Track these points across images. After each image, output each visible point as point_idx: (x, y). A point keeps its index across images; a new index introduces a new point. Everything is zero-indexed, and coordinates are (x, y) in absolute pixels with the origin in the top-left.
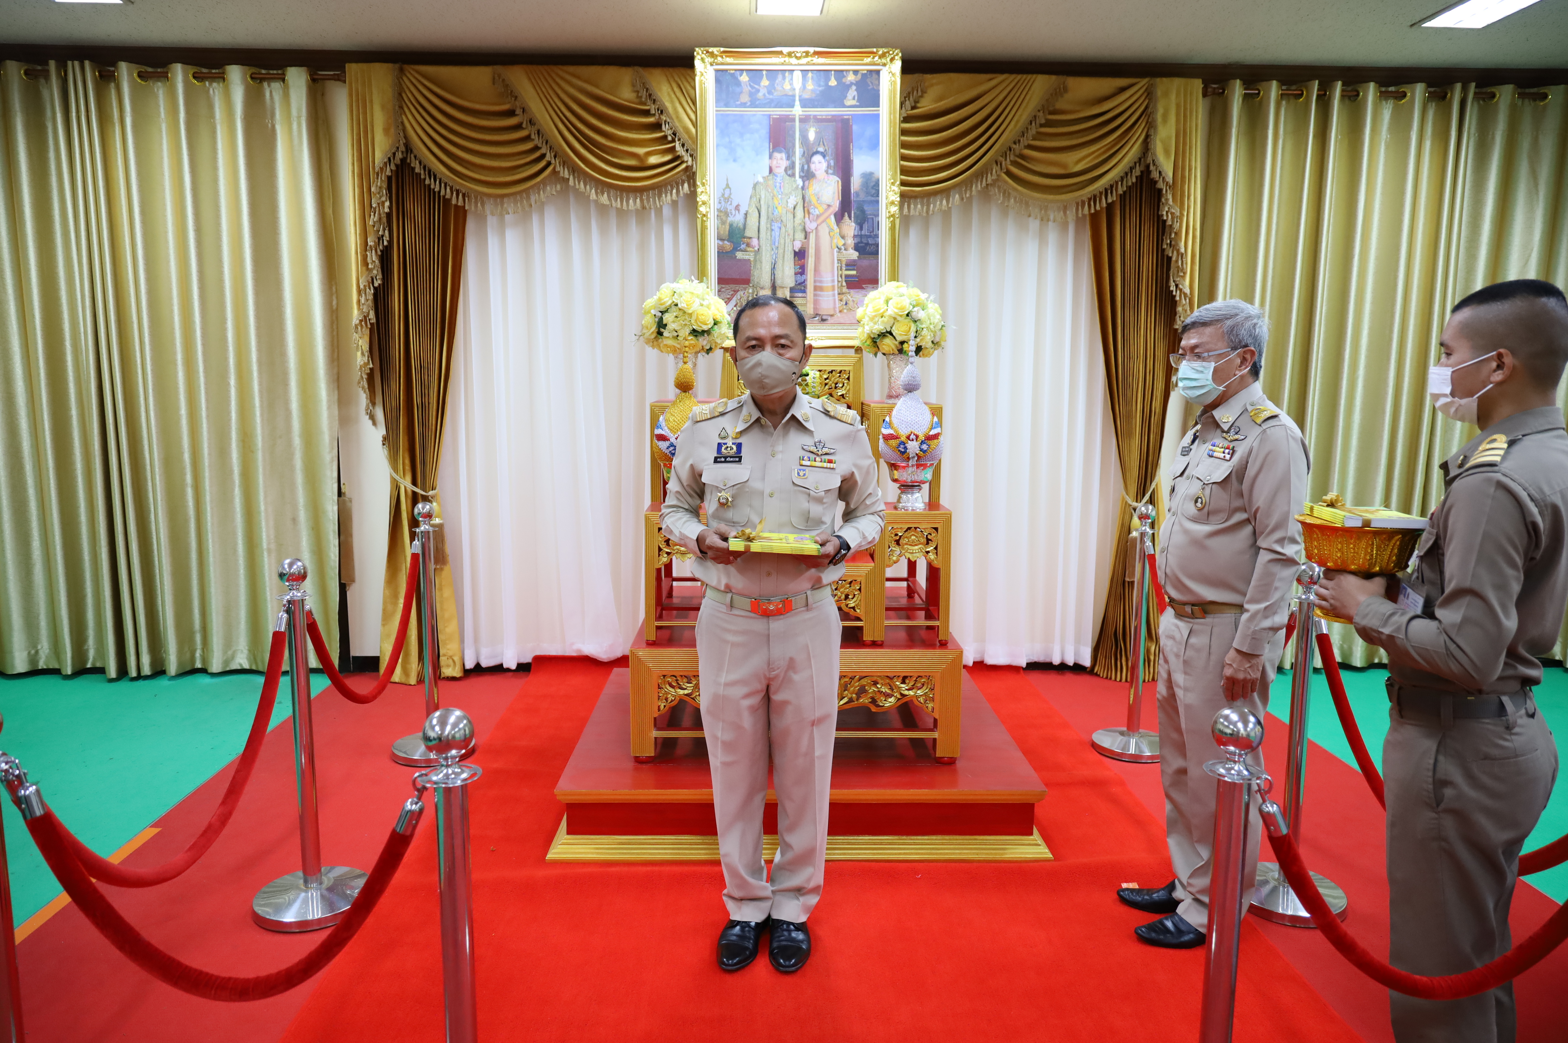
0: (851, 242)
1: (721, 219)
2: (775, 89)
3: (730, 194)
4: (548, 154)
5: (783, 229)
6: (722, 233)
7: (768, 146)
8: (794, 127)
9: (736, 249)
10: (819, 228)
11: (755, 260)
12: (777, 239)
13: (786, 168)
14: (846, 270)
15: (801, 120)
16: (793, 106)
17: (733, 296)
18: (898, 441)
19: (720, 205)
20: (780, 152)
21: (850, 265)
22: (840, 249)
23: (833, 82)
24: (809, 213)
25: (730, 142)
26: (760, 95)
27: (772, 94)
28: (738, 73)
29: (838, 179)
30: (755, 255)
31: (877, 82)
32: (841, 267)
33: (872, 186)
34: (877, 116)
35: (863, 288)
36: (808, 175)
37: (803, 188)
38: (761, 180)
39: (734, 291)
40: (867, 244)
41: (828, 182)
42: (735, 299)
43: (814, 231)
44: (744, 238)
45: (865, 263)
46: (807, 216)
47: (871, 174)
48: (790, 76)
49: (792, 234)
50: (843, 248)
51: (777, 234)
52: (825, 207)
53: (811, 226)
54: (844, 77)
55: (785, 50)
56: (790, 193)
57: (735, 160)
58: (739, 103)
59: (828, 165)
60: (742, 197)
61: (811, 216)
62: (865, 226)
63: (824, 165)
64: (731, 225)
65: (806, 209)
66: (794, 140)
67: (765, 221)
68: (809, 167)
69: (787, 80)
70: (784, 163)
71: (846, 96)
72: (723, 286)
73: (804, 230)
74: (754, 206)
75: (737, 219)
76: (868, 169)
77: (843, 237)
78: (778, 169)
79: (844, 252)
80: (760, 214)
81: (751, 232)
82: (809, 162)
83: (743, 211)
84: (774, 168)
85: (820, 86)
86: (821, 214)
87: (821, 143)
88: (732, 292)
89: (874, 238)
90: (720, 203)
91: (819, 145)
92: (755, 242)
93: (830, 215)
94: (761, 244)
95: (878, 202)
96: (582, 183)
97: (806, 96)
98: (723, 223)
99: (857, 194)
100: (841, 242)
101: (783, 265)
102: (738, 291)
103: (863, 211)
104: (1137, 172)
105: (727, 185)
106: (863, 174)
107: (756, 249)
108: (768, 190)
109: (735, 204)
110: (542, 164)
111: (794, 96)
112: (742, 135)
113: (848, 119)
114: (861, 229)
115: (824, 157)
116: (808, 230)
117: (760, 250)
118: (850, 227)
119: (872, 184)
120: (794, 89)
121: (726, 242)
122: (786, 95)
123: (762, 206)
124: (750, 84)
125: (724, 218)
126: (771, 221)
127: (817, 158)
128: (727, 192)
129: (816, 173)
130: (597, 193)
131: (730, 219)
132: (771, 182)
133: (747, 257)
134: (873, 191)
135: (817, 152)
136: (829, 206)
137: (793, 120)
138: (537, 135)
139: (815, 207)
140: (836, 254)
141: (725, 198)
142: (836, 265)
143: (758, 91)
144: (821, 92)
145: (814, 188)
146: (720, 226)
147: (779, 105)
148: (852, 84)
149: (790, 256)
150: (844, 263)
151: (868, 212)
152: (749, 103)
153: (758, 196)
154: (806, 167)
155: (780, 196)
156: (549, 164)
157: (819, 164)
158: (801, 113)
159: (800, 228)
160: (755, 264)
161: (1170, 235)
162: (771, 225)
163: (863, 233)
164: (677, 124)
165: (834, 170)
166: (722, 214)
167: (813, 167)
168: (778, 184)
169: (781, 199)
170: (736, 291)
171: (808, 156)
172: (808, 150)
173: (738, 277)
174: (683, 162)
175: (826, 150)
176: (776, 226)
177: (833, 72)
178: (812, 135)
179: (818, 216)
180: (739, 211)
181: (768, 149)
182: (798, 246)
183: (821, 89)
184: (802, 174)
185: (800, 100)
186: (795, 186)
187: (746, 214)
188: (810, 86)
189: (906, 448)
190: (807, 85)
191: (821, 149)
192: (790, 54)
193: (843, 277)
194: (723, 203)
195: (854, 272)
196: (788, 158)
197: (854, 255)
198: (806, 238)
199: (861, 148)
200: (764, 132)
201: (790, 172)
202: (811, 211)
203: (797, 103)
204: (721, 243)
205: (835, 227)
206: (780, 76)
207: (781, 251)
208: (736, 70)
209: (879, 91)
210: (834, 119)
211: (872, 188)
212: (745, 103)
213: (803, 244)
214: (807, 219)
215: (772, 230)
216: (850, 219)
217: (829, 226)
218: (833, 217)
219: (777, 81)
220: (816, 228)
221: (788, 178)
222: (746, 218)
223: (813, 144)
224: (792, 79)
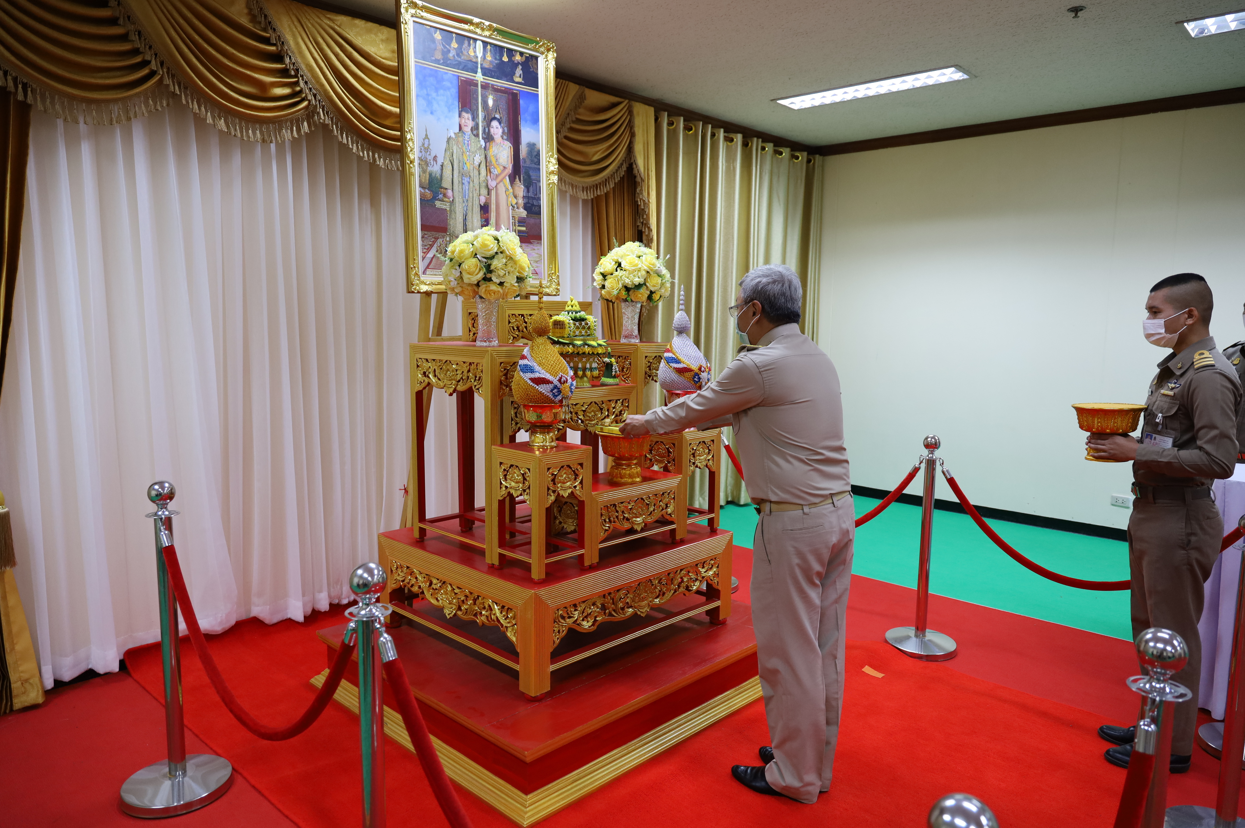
0: (521, 201)
1: (423, 168)
2: (462, 52)
3: (429, 144)
4: (153, 62)
5: (471, 183)
6: (423, 181)
7: (458, 105)
8: (477, 91)
9: (435, 198)
10: (498, 186)
11: (451, 211)
12: (467, 193)
13: (472, 128)
14: (519, 226)
15: (482, 87)
16: (476, 73)
17: (434, 242)
18: (692, 373)
19: (421, 154)
20: (467, 112)
21: (521, 222)
22: (513, 207)
23: (505, 59)
24: (490, 172)
25: (428, 95)
26: (451, 55)
27: (460, 58)
28: (433, 29)
29: (510, 145)
30: (451, 206)
31: (536, 66)
32: (515, 223)
33: (534, 154)
34: (536, 96)
35: (531, 243)
36: (489, 138)
37: (485, 148)
38: (453, 136)
39: (435, 238)
40: (533, 205)
41: (504, 146)
42: (435, 245)
43: (495, 189)
44: (442, 189)
45: (532, 221)
46: (489, 174)
47: (534, 145)
48: (474, 44)
49: (478, 190)
50: (515, 206)
51: (467, 187)
52: (502, 168)
53: (492, 184)
54: (514, 56)
55: (476, 20)
56: (476, 151)
57: (432, 113)
58: (434, 58)
59: (503, 131)
60: (438, 149)
61: (492, 175)
62: (531, 189)
63: (500, 131)
64: (430, 175)
65: (488, 168)
66: (478, 103)
67: (457, 174)
68: (489, 130)
69: (472, 47)
70: (470, 124)
71: (515, 73)
72: (426, 232)
73: (487, 186)
74: (448, 159)
75: (435, 169)
76: (532, 140)
77: (516, 197)
78: (466, 127)
79: (517, 210)
80: (453, 167)
81: (446, 183)
82: (489, 125)
83: (439, 163)
84: (462, 126)
85: (496, 59)
86: (500, 174)
87: (498, 110)
88: (433, 239)
89: (537, 200)
90: (421, 152)
91: (496, 112)
92: (450, 193)
93: (506, 176)
94: (454, 195)
95: (539, 169)
96: (195, 103)
97: (486, 65)
98: (424, 171)
99: (524, 159)
100: (514, 201)
101: (472, 217)
102: (438, 238)
103: (529, 176)
104: (624, 168)
105: (426, 135)
106: (528, 143)
107: (451, 200)
108: (459, 146)
109: (433, 155)
110: (145, 72)
111: (477, 63)
112: (437, 90)
113: (516, 94)
114: (528, 191)
115: (500, 123)
116: (490, 188)
117: (454, 201)
118: (520, 189)
119: (535, 153)
120: (477, 57)
121: (427, 191)
122: (471, 61)
123: (454, 160)
124: (442, 43)
125: (425, 168)
126: (462, 175)
127: (495, 123)
128: (426, 141)
129: (495, 137)
130: (213, 118)
131: (429, 169)
132: (461, 139)
133: (444, 207)
134: (536, 160)
135: (495, 118)
136: (505, 167)
137: (476, 85)
138: (137, 37)
139: (495, 168)
140: (511, 211)
141: (425, 149)
142: (511, 221)
143: (449, 51)
144: (497, 64)
145: (493, 150)
146: (422, 174)
147: (465, 68)
148: (518, 63)
149: (477, 209)
150: (517, 220)
151: (533, 178)
152: (442, 61)
153: (451, 151)
154: (487, 130)
155: (468, 153)
156: (153, 74)
157: (497, 129)
158: (482, 80)
159: (484, 184)
160: (451, 214)
161: (643, 216)
162: (462, 179)
163: (530, 195)
164: (299, 60)
165: (507, 137)
166: (424, 163)
167: (492, 130)
168: (466, 142)
169: (469, 155)
170: (437, 239)
171: (489, 120)
172: (488, 114)
173: (437, 225)
174: (303, 100)
175: (501, 118)
176: (466, 180)
177: (505, 50)
178: (490, 102)
179: (497, 176)
180: (436, 161)
181: (458, 108)
182: (483, 200)
183: (496, 62)
184: (484, 135)
185: (481, 68)
186: (479, 146)
187: (442, 166)
188: (489, 58)
189: (699, 378)
190: (486, 56)
191: (497, 116)
192: (477, 25)
193: (517, 232)
194: (423, 152)
195: (524, 229)
196: (473, 119)
197: (523, 213)
198: (488, 195)
199: (526, 121)
200: (454, 91)
201: (475, 132)
202: (492, 170)
203: (479, 70)
204: (423, 191)
205: (510, 187)
206: (466, 42)
207: (470, 204)
208: (431, 26)
209: (538, 74)
210: (506, 91)
211: (535, 157)
212: (439, 60)
213: (487, 199)
214: (489, 177)
215: (463, 184)
216: (520, 182)
217: (505, 186)
218: (507, 178)
219: (464, 46)
220: (496, 186)
221: (473, 137)
222: (442, 170)
223: (492, 110)
224: (475, 47)
